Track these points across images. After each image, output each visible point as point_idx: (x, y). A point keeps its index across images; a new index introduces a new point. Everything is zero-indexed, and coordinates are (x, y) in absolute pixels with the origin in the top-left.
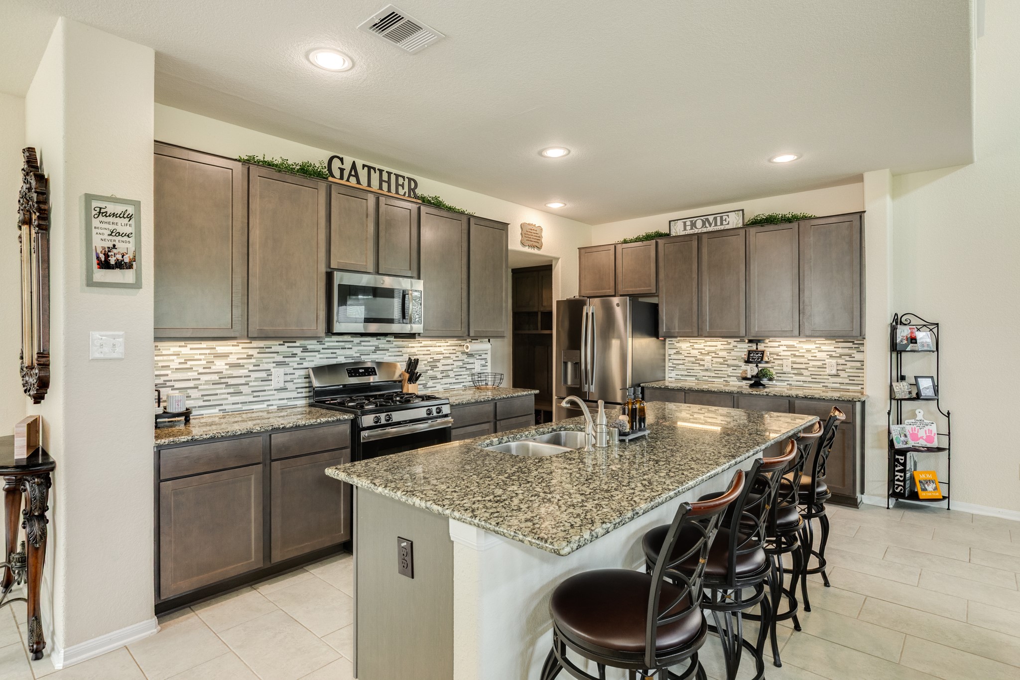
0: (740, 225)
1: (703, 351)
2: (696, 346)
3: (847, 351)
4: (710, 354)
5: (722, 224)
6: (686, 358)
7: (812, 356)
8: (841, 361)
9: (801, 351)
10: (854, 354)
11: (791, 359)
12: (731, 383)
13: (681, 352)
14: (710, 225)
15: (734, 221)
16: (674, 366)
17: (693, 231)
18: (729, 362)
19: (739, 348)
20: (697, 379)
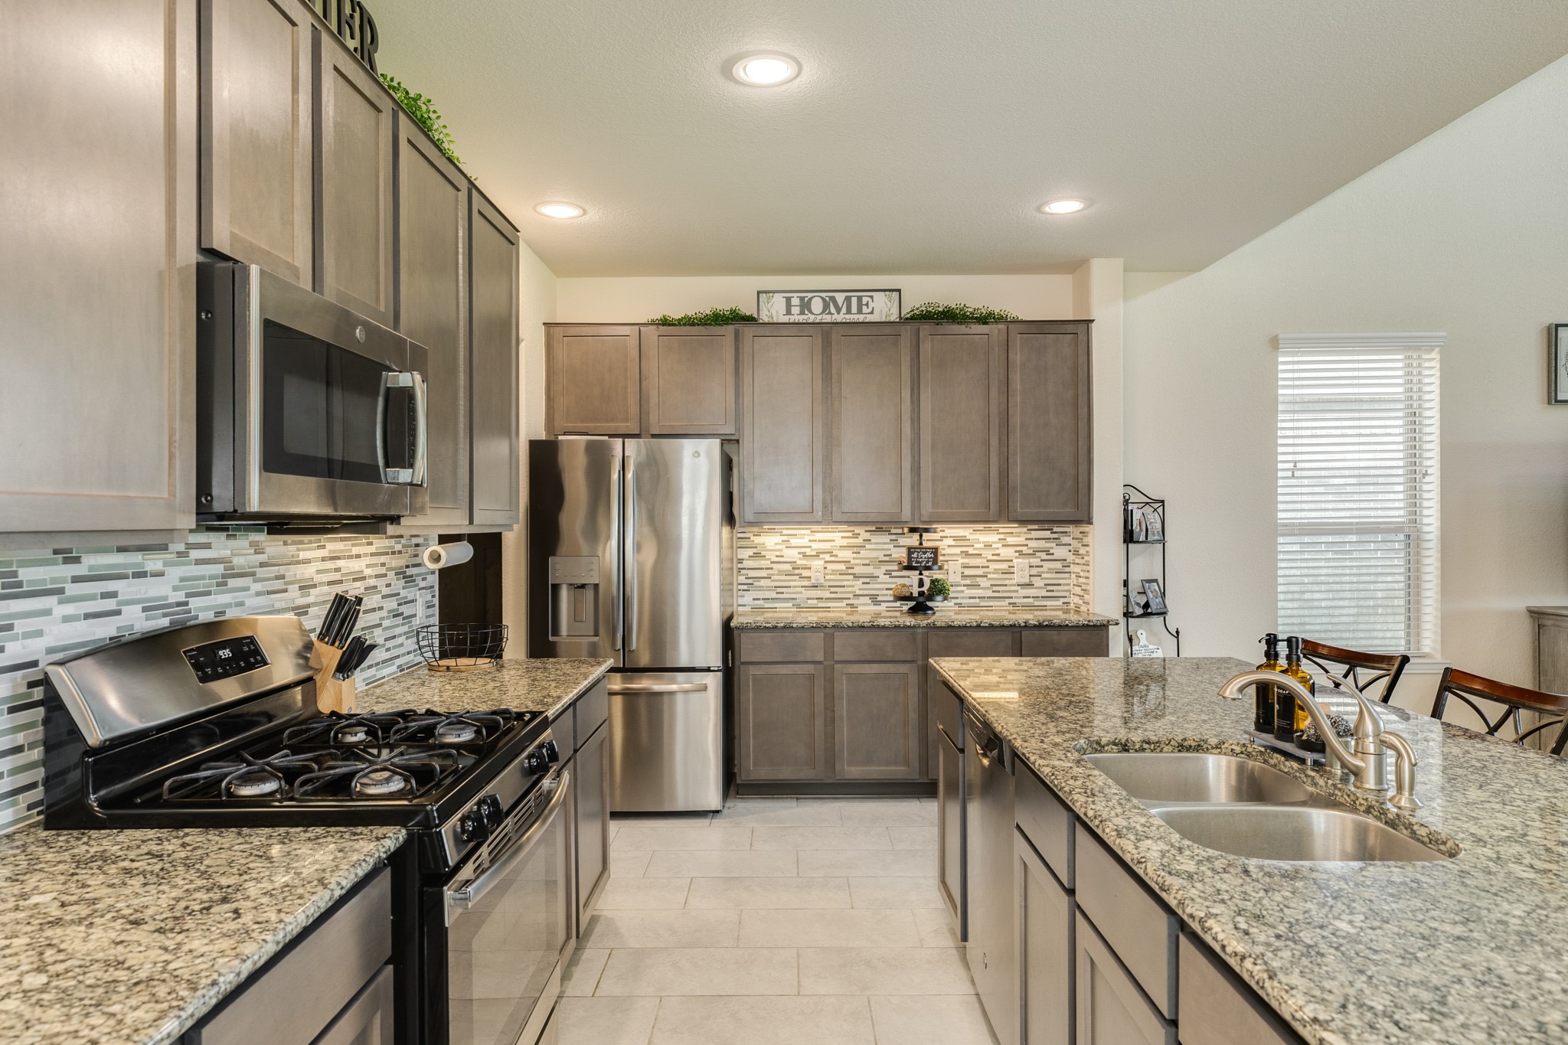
0: (894, 317)
1: (808, 552)
2: (794, 541)
3: (1042, 544)
4: (821, 556)
5: (860, 311)
6: (775, 566)
7: (993, 555)
8: (1035, 561)
9: (976, 546)
10: (1052, 548)
11: (961, 561)
12: (860, 608)
13: (763, 553)
14: (838, 311)
15: (882, 309)
16: (750, 581)
17: (805, 317)
18: (857, 570)
19: (875, 544)
20: (798, 606)
